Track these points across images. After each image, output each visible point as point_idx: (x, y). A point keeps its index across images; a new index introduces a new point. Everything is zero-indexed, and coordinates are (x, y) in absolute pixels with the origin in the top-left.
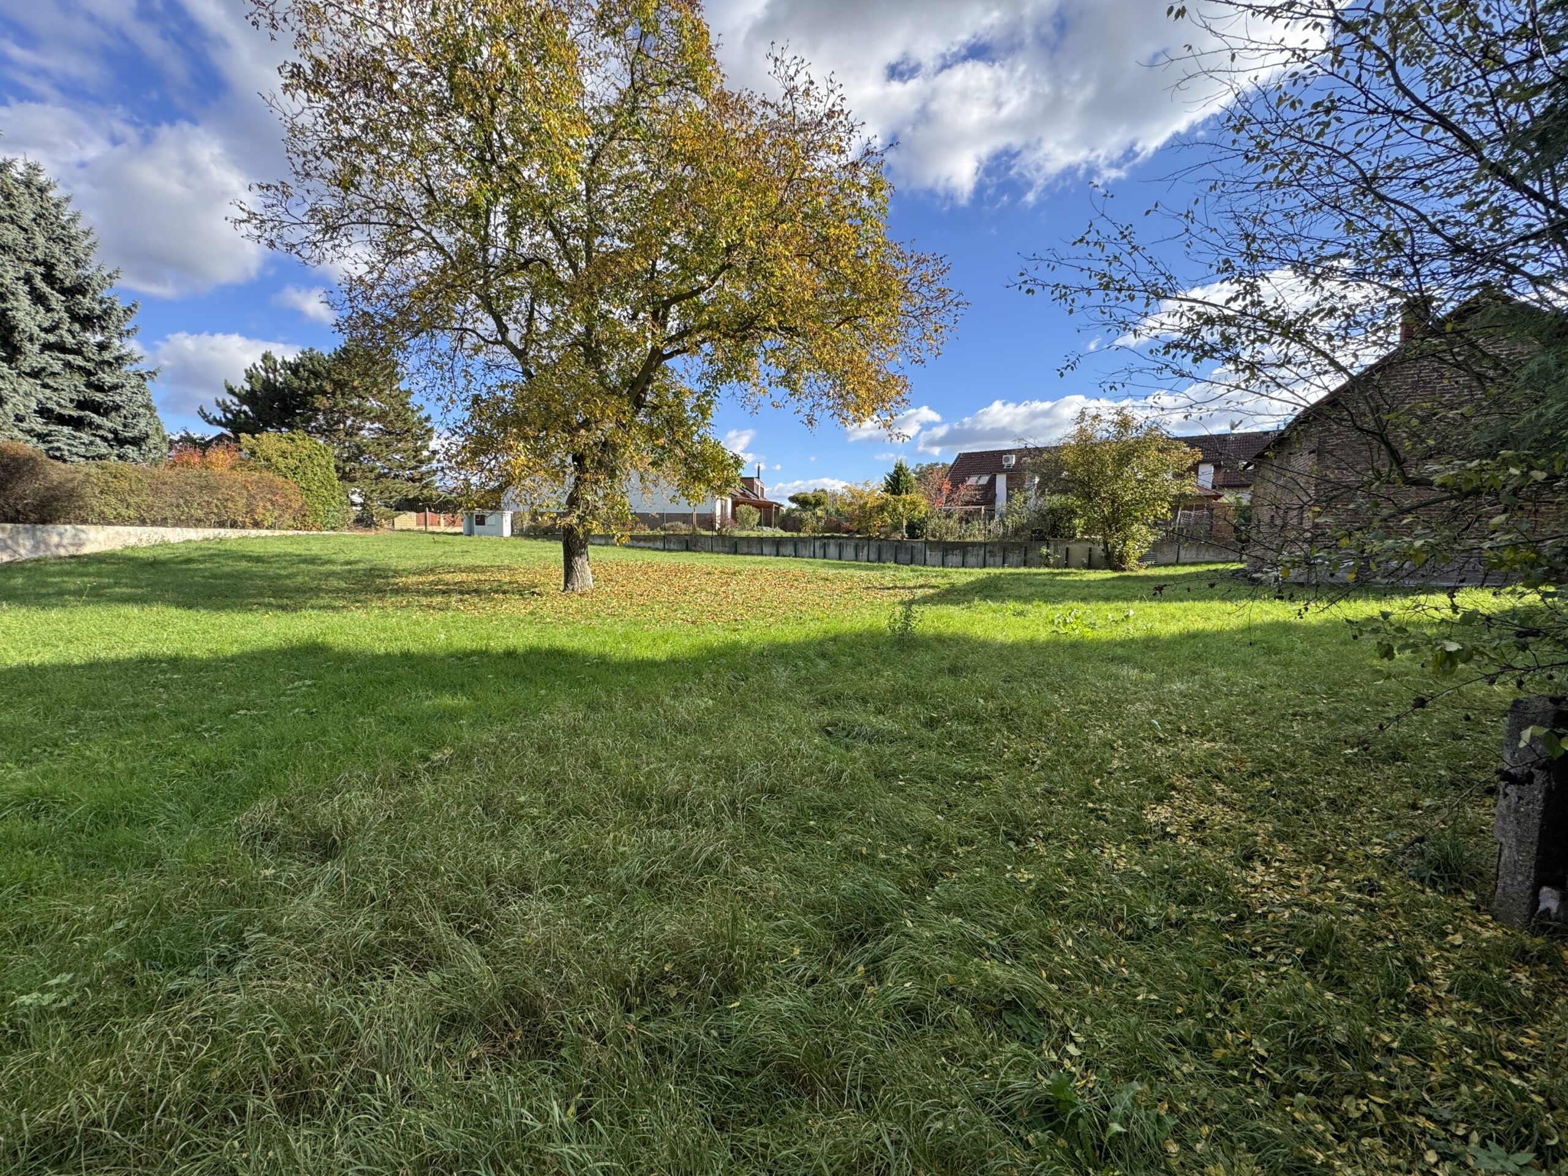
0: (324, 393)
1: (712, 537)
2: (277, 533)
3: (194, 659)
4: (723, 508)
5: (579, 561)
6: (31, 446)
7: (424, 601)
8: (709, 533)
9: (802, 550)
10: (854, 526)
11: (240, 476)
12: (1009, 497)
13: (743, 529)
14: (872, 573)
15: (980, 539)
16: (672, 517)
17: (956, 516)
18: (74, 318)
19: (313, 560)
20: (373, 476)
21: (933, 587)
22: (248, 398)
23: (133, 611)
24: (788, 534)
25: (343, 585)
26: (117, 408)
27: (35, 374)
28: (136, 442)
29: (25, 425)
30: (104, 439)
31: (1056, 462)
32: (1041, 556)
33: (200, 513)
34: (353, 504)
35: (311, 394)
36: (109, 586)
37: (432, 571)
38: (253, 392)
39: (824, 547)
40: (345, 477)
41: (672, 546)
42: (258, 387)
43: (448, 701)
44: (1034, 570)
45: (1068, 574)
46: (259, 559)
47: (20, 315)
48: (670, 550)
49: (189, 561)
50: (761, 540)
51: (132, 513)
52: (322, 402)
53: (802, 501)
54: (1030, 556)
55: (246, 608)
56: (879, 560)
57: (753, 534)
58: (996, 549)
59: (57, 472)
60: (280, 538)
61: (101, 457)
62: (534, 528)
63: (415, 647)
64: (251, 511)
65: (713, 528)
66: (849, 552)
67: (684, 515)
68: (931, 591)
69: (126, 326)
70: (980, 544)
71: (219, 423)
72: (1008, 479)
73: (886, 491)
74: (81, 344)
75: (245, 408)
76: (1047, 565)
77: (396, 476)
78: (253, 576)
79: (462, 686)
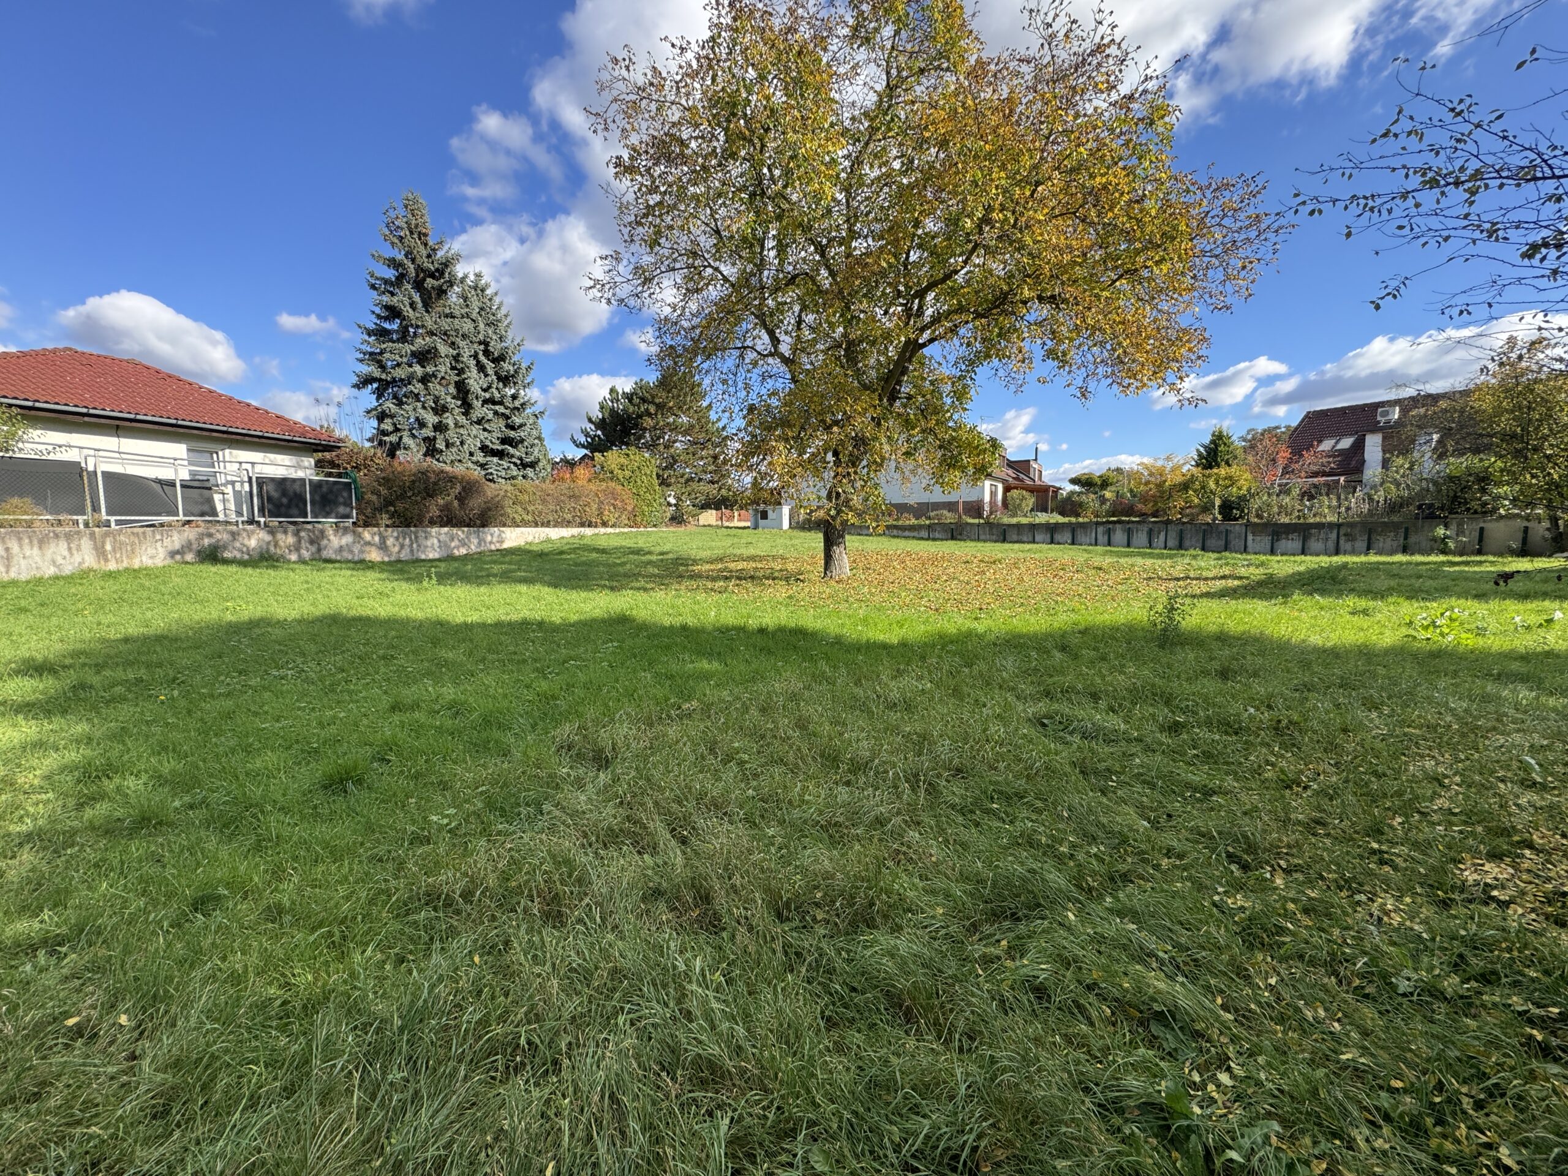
0: (649, 415)
1: (979, 525)
2: (617, 530)
3: (551, 623)
4: (993, 494)
5: (837, 550)
6: (477, 473)
7: (709, 585)
8: (976, 521)
9: (1080, 537)
10: (1148, 508)
11: (592, 487)
12: (1385, 464)
13: (1014, 515)
14: (1160, 562)
15: (1331, 518)
16: (937, 506)
17: (1296, 492)
18: (500, 379)
19: (638, 552)
20: (683, 480)
21: (1240, 578)
22: (601, 424)
23: (523, 588)
24: (1066, 520)
25: (656, 571)
26: (522, 441)
27: (479, 422)
28: (533, 465)
29: (474, 459)
30: (515, 464)
31: (1462, 411)
32: (1434, 539)
33: (569, 517)
34: (669, 504)
35: (640, 416)
36: (514, 571)
37: (720, 560)
38: (603, 419)
39: (1109, 532)
40: (664, 483)
41: (937, 535)
42: (607, 415)
43: (705, 665)
44: (1419, 558)
45: (1480, 563)
46: (603, 551)
47: (471, 382)
48: (934, 539)
49: (562, 553)
50: (1033, 527)
51: (530, 518)
52: (648, 422)
53: (1085, 482)
54: (1413, 539)
55: (588, 588)
56: (1180, 547)
57: (1024, 521)
58: (1356, 531)
59: (490, 490)
60: (618, 534)
61: (513, 478)
62: (809, 521)
63: (691, 621)
64: (600, 514)
65: (980, 516)
66: (1141, 537)
67: (950, 503)
68: (1236, 583)
69: (528, 380)
70: (1331, 526)
71: (583, 446)
72: (1384, 438)
73: (1197, 465)
74: (503, 397)
75: (599, 432)
76: (1444, 552)
77: (700, 480)
78: (599, 564)
79: (719, 654)
